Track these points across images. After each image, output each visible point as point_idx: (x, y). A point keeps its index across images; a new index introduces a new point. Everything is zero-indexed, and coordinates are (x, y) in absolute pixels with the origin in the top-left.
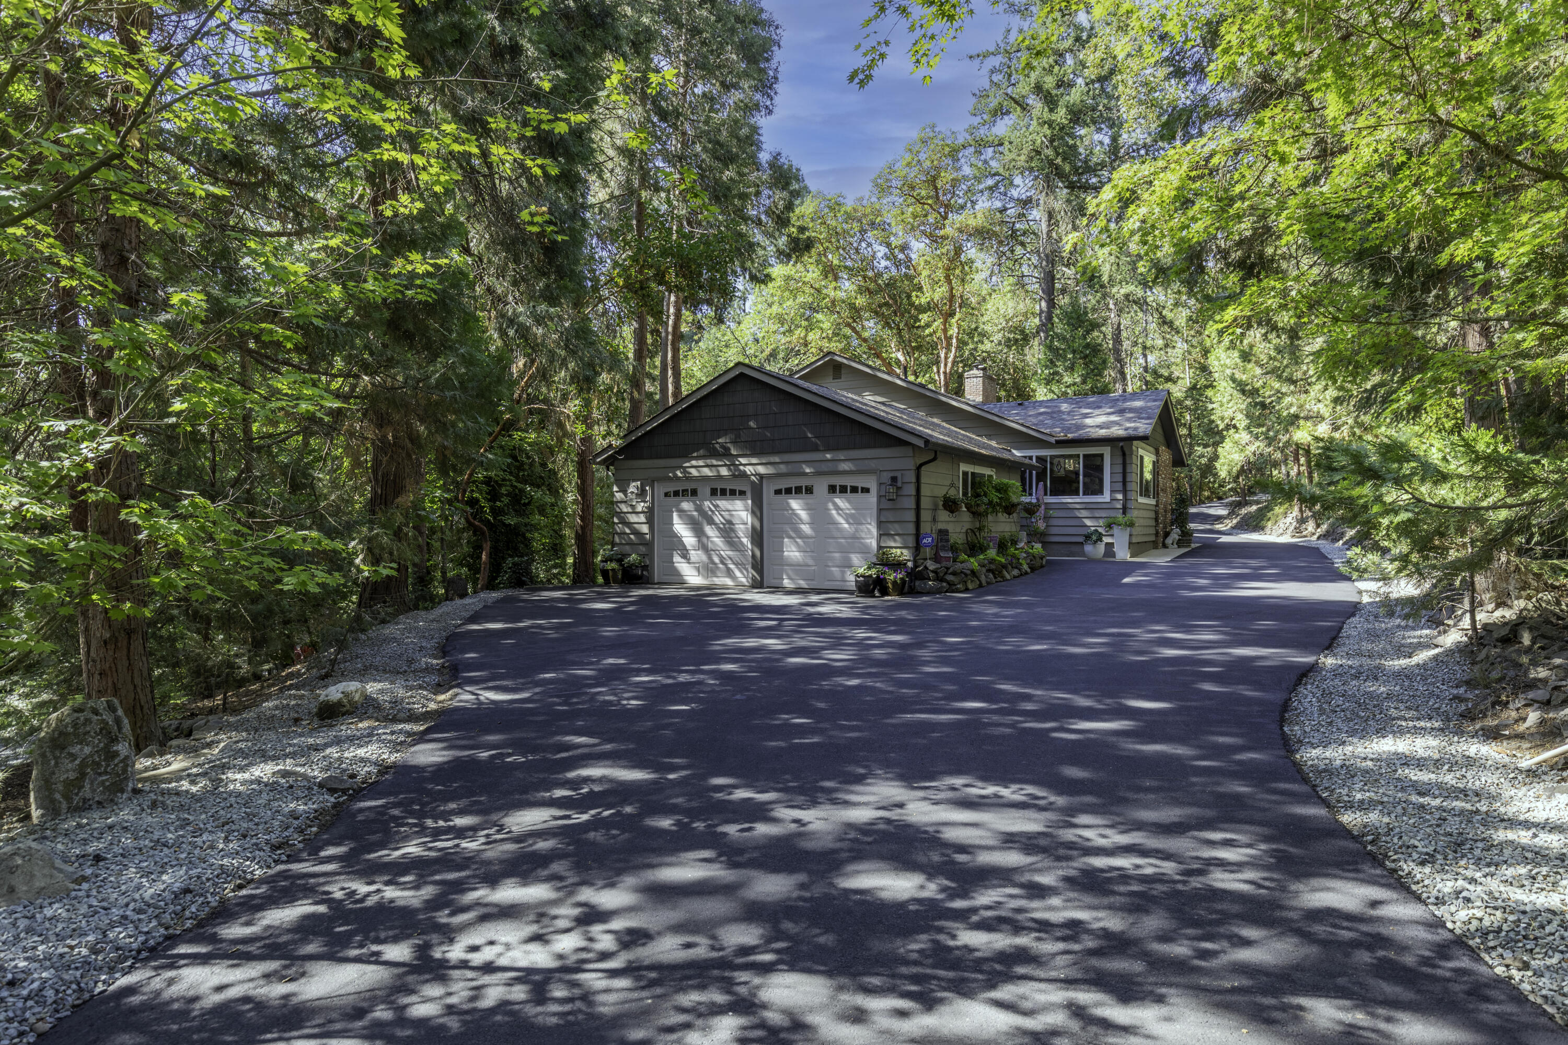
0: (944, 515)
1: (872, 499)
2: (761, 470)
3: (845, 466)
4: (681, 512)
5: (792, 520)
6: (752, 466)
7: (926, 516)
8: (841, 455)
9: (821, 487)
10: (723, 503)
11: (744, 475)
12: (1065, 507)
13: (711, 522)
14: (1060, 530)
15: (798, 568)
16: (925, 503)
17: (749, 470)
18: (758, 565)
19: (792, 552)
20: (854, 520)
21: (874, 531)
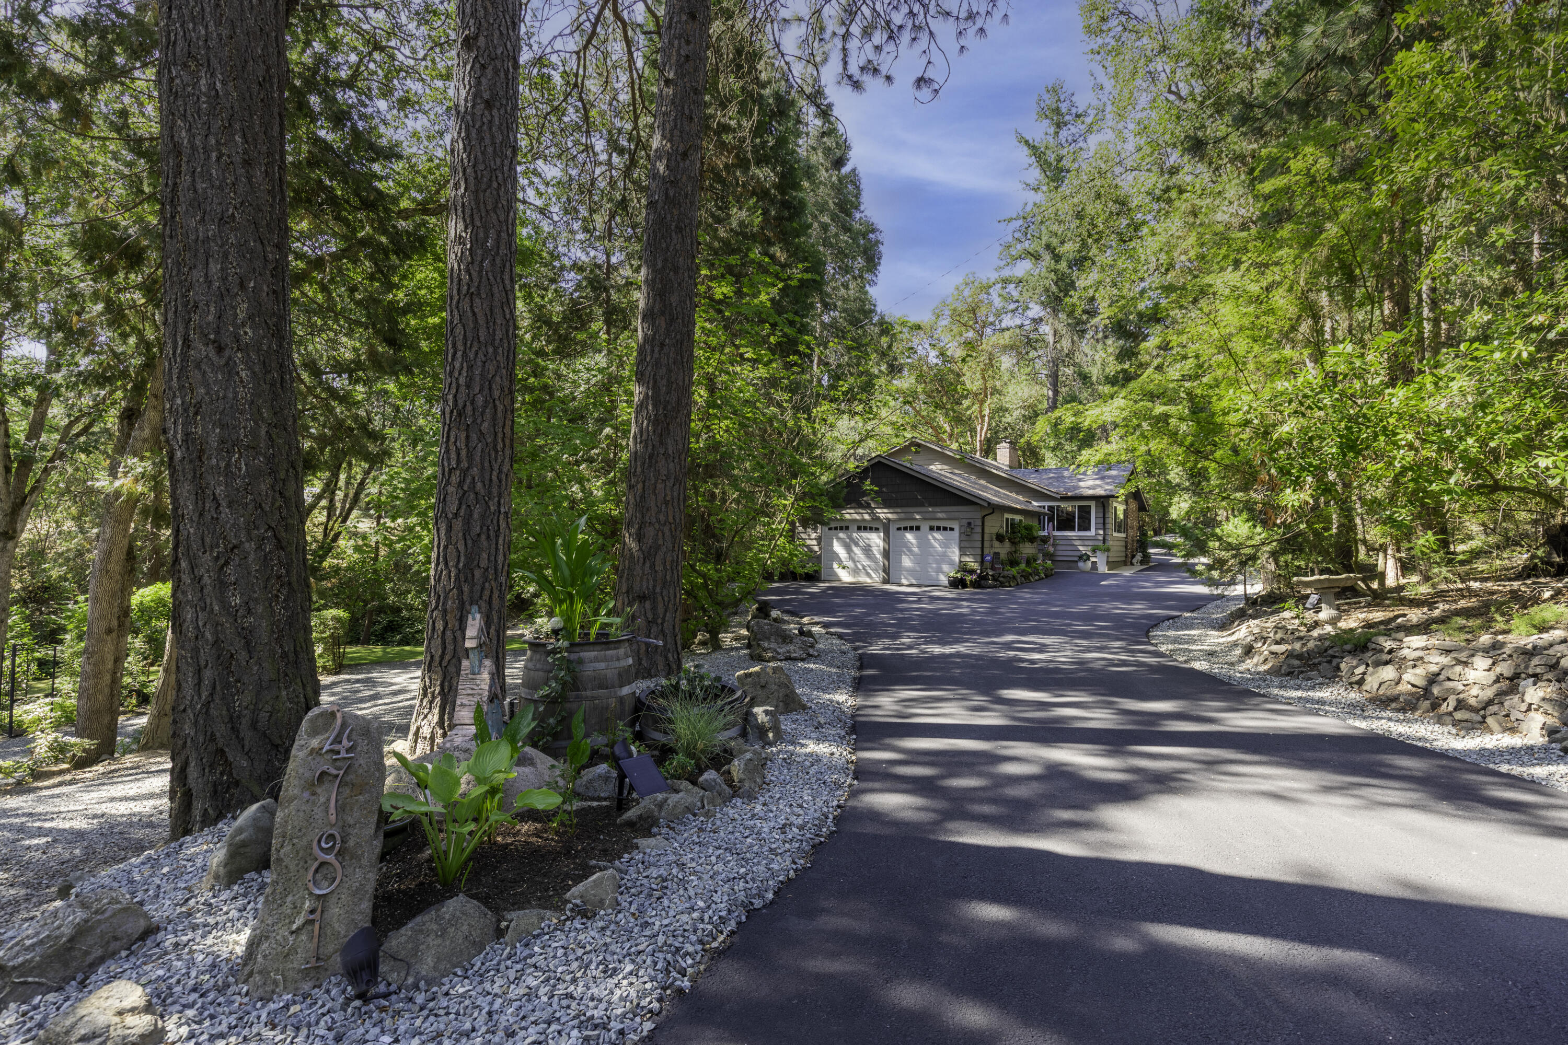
0: (996, 544)
1: (956, 534)
2: (890, 516)
3: (940, 515)
4: (838, 538)
5: (906, 545)
6: (883, 514)
7: (987, 544)
8: (938, 509)
9: (925, 527)
10: (865, 535)
11: (878, 519)
12: (1066, 538)
13: (857, 545)
14: (1063, 553)
15: (911, 572)
16: (986, 537)
17: (882, 516)
18: (886, 570)
19: (907, 562)
20: (945, 545)
21: (957, 551)
